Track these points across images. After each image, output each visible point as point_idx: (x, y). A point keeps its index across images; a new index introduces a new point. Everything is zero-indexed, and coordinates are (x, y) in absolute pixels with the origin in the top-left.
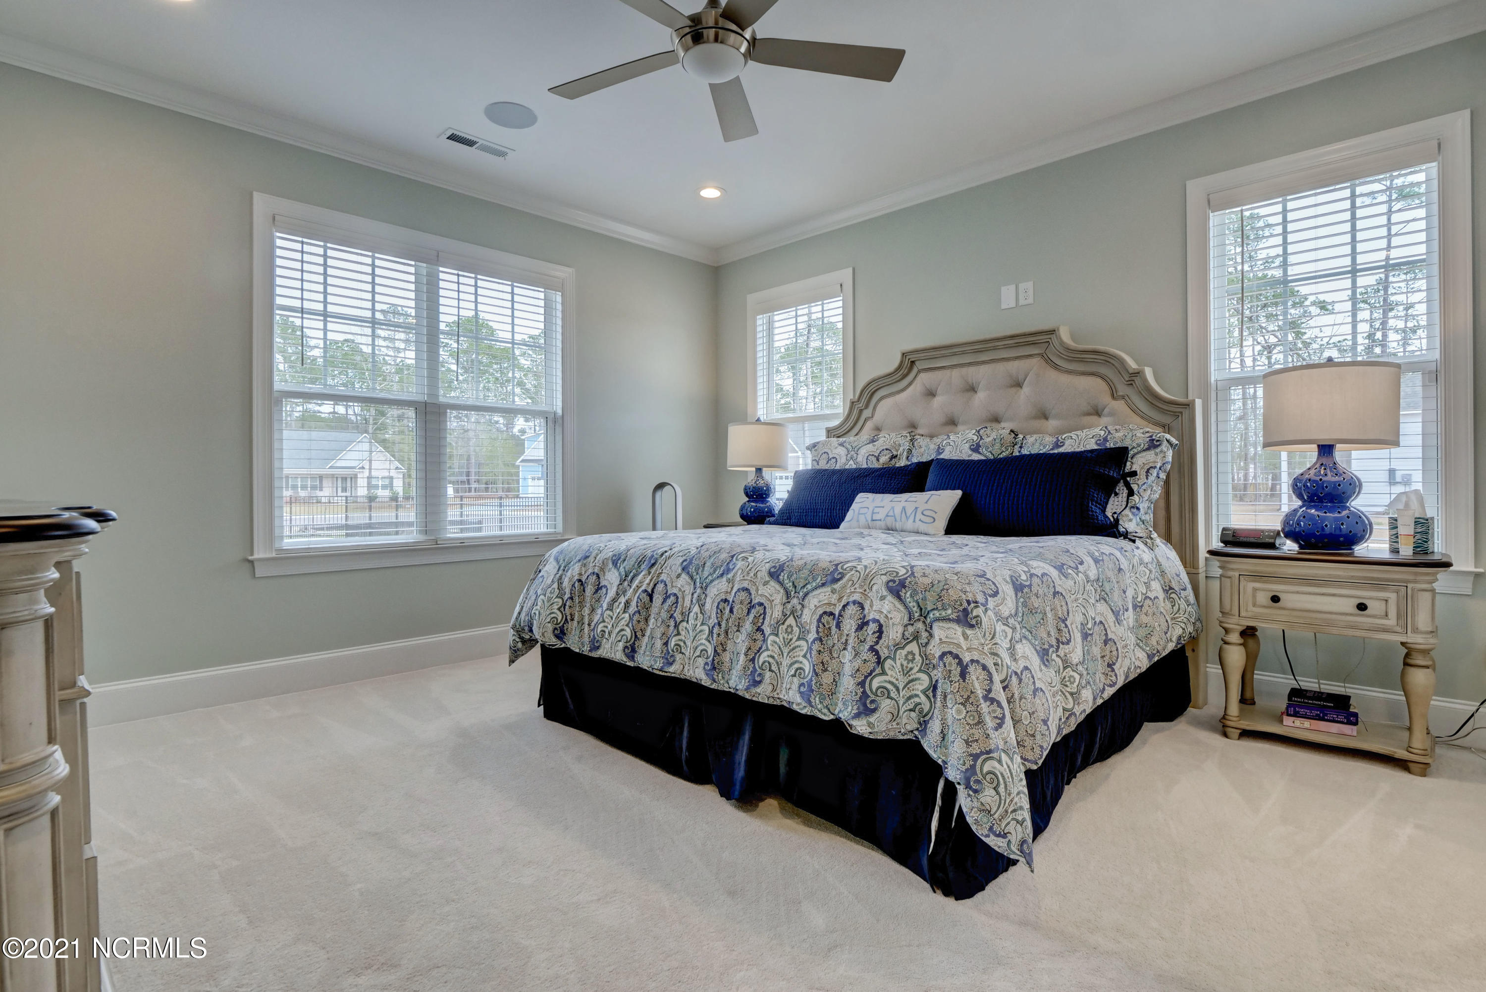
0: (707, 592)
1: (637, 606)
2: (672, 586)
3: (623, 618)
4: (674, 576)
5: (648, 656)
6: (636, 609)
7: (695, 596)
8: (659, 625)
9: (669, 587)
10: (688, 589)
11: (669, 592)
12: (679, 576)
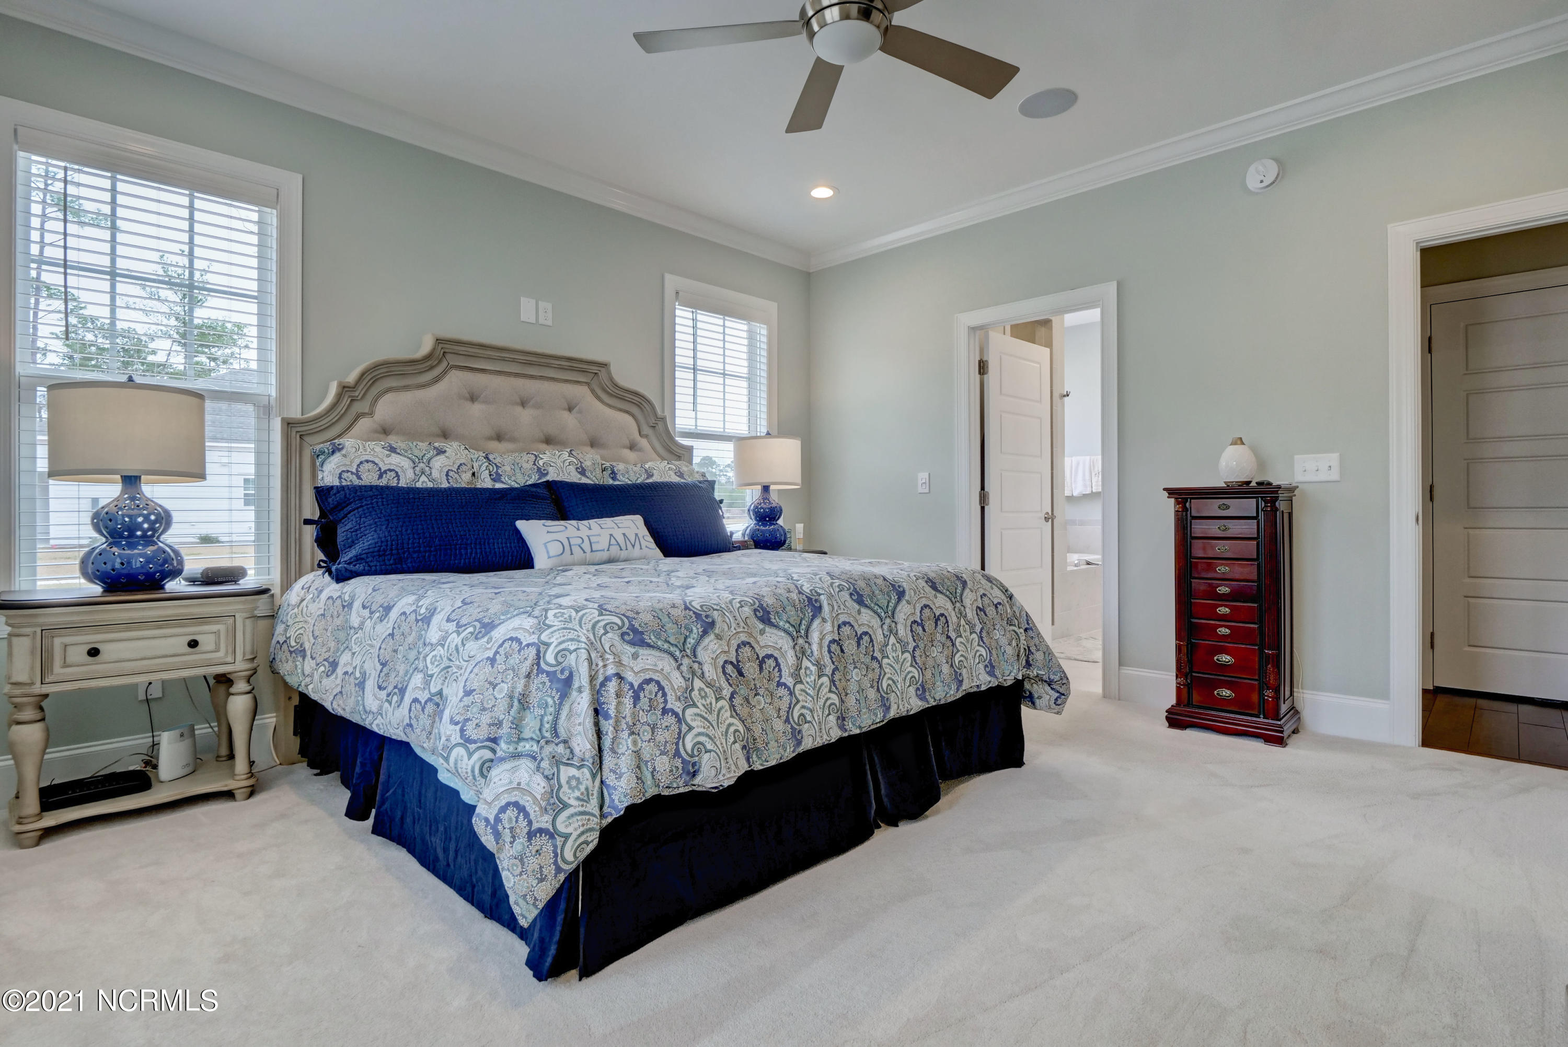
0: (896, 619)
1: (833, 663)
2: (859, 625)
3: (822, 684)
4: (854, 613)
5: (865, 714)
6: (833, 667)
7: (885, 627)
8: (864, 673)
9: (856, 627)
10: (876, 622)
11: (859, 633)
12: (859, 612)
